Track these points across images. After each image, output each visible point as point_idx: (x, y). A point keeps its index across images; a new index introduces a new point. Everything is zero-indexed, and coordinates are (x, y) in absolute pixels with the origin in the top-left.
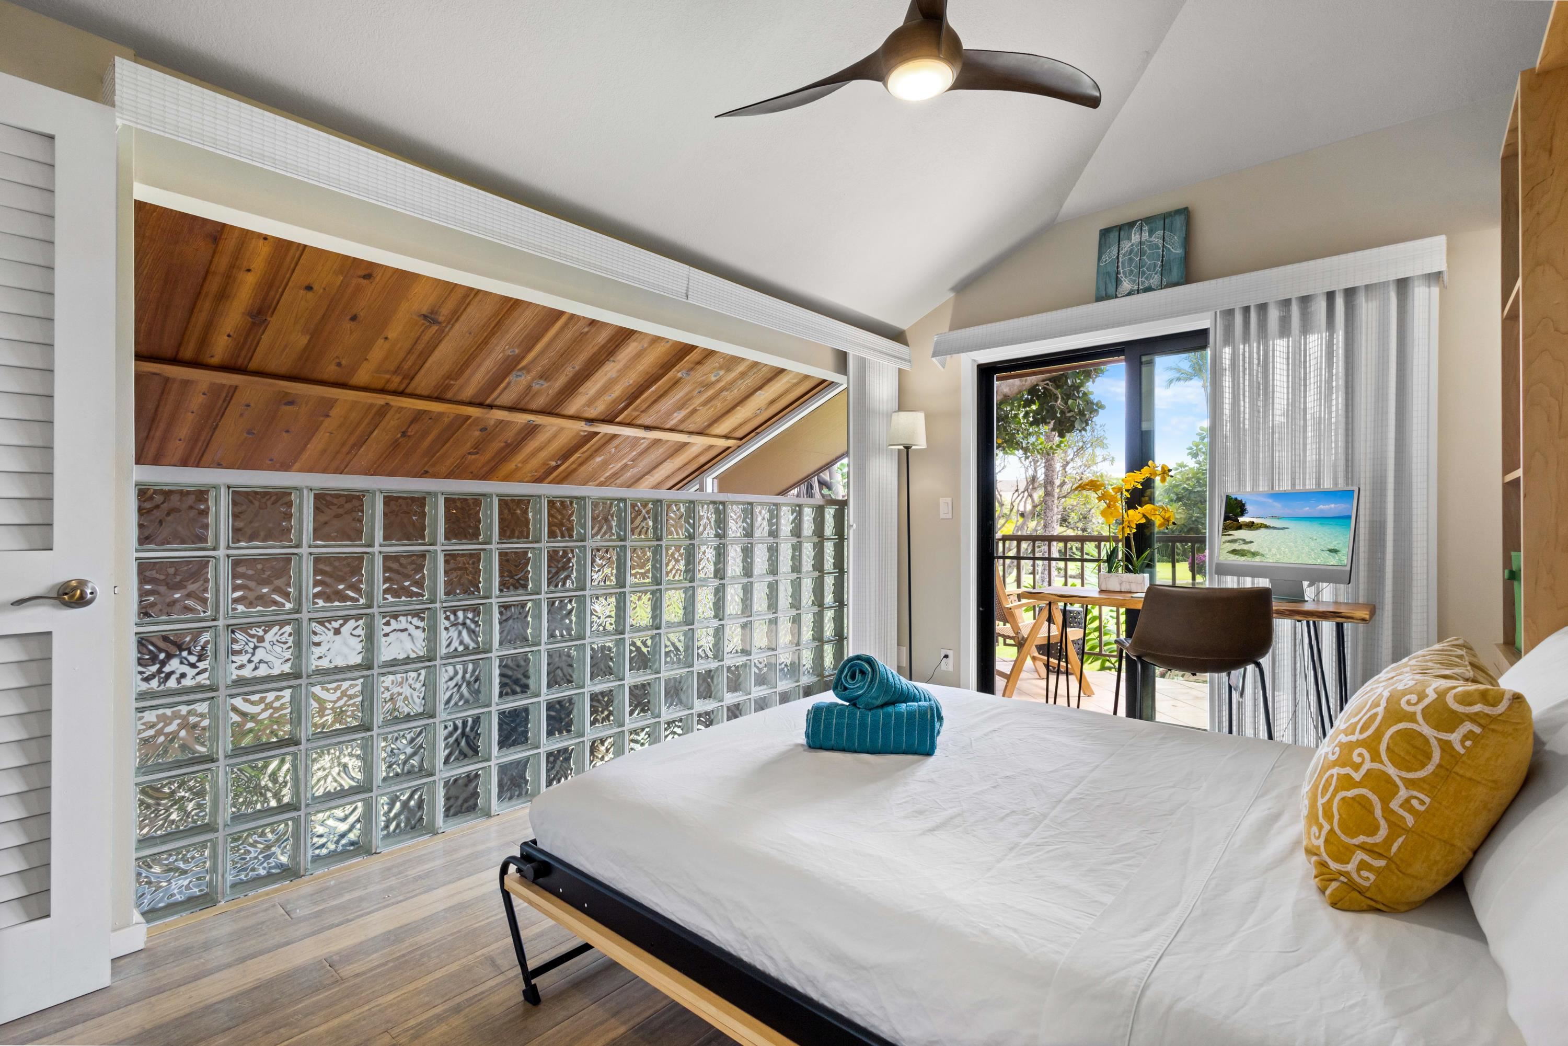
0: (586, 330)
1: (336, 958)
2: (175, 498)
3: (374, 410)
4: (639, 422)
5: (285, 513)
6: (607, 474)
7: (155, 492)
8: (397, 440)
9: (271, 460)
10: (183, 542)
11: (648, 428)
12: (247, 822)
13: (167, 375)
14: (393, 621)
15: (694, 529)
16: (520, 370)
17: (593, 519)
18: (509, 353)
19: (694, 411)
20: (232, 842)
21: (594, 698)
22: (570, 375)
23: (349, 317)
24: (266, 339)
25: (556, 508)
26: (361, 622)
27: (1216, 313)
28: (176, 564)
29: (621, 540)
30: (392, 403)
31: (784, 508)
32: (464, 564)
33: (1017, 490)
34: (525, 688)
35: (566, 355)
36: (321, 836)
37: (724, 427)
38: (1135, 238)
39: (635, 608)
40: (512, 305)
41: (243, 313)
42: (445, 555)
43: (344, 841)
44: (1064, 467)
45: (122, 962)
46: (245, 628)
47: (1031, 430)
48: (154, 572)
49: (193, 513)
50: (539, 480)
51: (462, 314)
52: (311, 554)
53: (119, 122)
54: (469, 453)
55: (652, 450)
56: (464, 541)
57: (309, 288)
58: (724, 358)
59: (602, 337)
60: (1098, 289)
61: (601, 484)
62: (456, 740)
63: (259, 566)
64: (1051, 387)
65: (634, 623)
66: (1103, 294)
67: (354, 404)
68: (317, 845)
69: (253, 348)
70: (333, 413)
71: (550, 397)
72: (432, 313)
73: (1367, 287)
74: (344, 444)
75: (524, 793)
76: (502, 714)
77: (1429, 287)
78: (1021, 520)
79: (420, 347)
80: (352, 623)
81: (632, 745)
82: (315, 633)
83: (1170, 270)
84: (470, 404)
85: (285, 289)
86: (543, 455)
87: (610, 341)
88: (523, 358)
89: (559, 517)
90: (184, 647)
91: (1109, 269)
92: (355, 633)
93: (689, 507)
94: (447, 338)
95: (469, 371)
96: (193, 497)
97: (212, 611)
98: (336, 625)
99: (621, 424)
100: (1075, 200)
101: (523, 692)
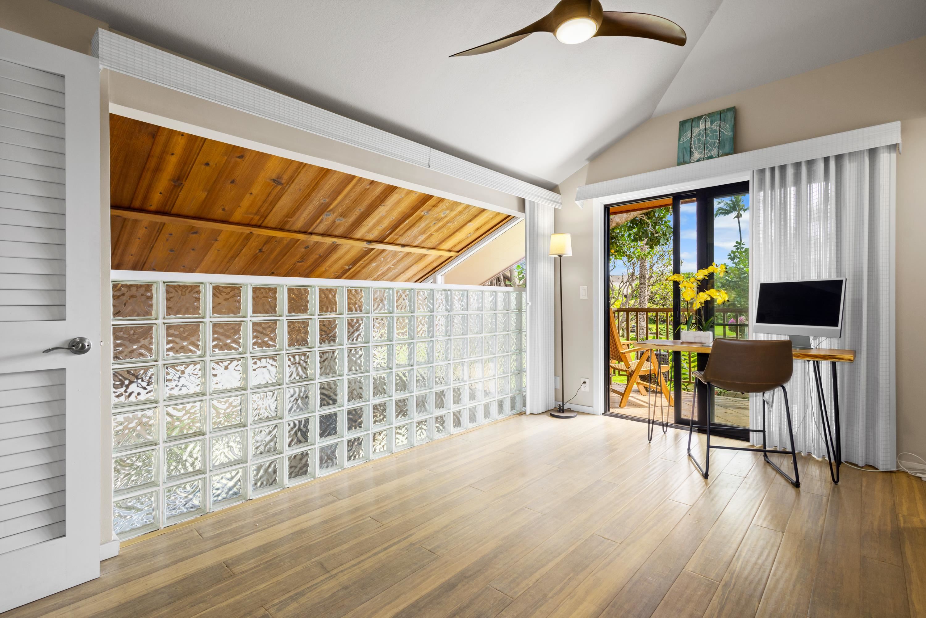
0: (368, 187)
1: (230, 562)
2: (134, 290)
3: (244, 236)
4: (398, 242)
5: (196, 298)
6: (379, 274)
7: (122, 286)
8: (257, 254)
9: (184, 267)
10: (138, 315)
11: (403, 245)
12: (176, 480)
13: (124, 217)
14: (258, 362)
15: (433, 306)
16: (328, 212)
17: (374, 300)
18: (322, 201)
19: (431, 235)
20: (167, 492)
21: (375, 407)
22: (358, 214)
23: (229, 182)
24: (182, 194)
25: (352, 294)
26: (240, 362)
27: (753, 171)
28: (134, 328)
29: (391, 313)
30: (254, 232)
31: (486, 293)
32: (299, 327)
33: (623, 281)
34: (335, 402)
35: (356, 202)
36: (218, 489)
37: (448, 245)
38: (702, 126)
39: (398, 354)
40: (325, 172)
41: (169, 180)
42: (288, 322)
43: (231, 492)
44: (651, 267)
45: (106, 563)
46: (173, 366)
47: (632, 245)
48: (122, 333)
49: (143, 298)
50: (339, 277)
51: (295, 178)
52: (211, 322)
53: (101, 67)
54: (298, 262)
55: (405, 258)
56: (299, 314)
57: (207, 164)
58: (449, 203)
59: (378, 191)
60: (678, 158)
61: (375, 279)
62: (296, 432)
63: (182, 329)
64: (645, 218)
65: (398, 362)
66: (682, 161)
67: (232, 233)
68: (215, 495)
69: (174, 201)
70: (219, 238)
71: (346, 228)
72: (278, 178)
73: (850, 153)
74: (226, 256)
75: (334, 464)
76: (322, 417)
77: (890, 153)
78: (625, 299)
79: (271, 198)
80: (235, 363)
81: (398, 436)
82: (214, 369)
83: (724, 146)
84: (300, 232)
85: (193, 165)
86: (341, 262)
87: (382, 193)
88: (331, 204)
89: (354, 299)
90: (139, 377)
91: (685, 145)
92: (236, 368)
93: (430, 293)
94: (287, 193)
95: (299, 212)
96: (144, 288)
97: (155, 356)
98: (226, 364)
99: (387, 243)
100: (664, 104)
101: (334, 404)
